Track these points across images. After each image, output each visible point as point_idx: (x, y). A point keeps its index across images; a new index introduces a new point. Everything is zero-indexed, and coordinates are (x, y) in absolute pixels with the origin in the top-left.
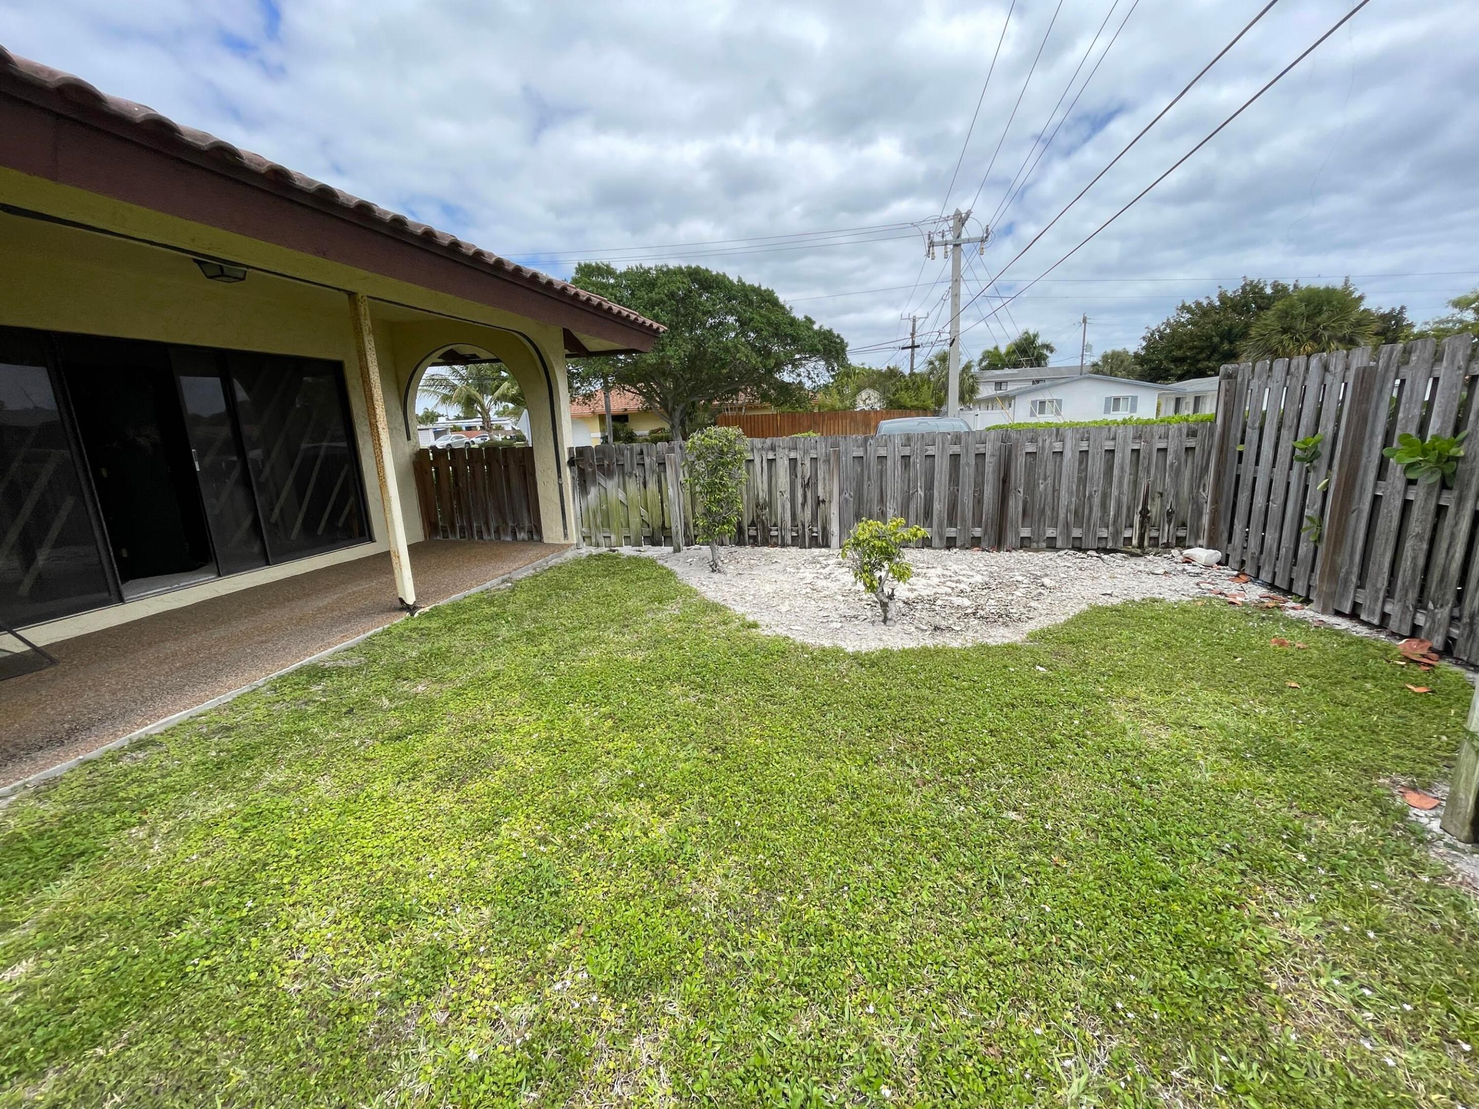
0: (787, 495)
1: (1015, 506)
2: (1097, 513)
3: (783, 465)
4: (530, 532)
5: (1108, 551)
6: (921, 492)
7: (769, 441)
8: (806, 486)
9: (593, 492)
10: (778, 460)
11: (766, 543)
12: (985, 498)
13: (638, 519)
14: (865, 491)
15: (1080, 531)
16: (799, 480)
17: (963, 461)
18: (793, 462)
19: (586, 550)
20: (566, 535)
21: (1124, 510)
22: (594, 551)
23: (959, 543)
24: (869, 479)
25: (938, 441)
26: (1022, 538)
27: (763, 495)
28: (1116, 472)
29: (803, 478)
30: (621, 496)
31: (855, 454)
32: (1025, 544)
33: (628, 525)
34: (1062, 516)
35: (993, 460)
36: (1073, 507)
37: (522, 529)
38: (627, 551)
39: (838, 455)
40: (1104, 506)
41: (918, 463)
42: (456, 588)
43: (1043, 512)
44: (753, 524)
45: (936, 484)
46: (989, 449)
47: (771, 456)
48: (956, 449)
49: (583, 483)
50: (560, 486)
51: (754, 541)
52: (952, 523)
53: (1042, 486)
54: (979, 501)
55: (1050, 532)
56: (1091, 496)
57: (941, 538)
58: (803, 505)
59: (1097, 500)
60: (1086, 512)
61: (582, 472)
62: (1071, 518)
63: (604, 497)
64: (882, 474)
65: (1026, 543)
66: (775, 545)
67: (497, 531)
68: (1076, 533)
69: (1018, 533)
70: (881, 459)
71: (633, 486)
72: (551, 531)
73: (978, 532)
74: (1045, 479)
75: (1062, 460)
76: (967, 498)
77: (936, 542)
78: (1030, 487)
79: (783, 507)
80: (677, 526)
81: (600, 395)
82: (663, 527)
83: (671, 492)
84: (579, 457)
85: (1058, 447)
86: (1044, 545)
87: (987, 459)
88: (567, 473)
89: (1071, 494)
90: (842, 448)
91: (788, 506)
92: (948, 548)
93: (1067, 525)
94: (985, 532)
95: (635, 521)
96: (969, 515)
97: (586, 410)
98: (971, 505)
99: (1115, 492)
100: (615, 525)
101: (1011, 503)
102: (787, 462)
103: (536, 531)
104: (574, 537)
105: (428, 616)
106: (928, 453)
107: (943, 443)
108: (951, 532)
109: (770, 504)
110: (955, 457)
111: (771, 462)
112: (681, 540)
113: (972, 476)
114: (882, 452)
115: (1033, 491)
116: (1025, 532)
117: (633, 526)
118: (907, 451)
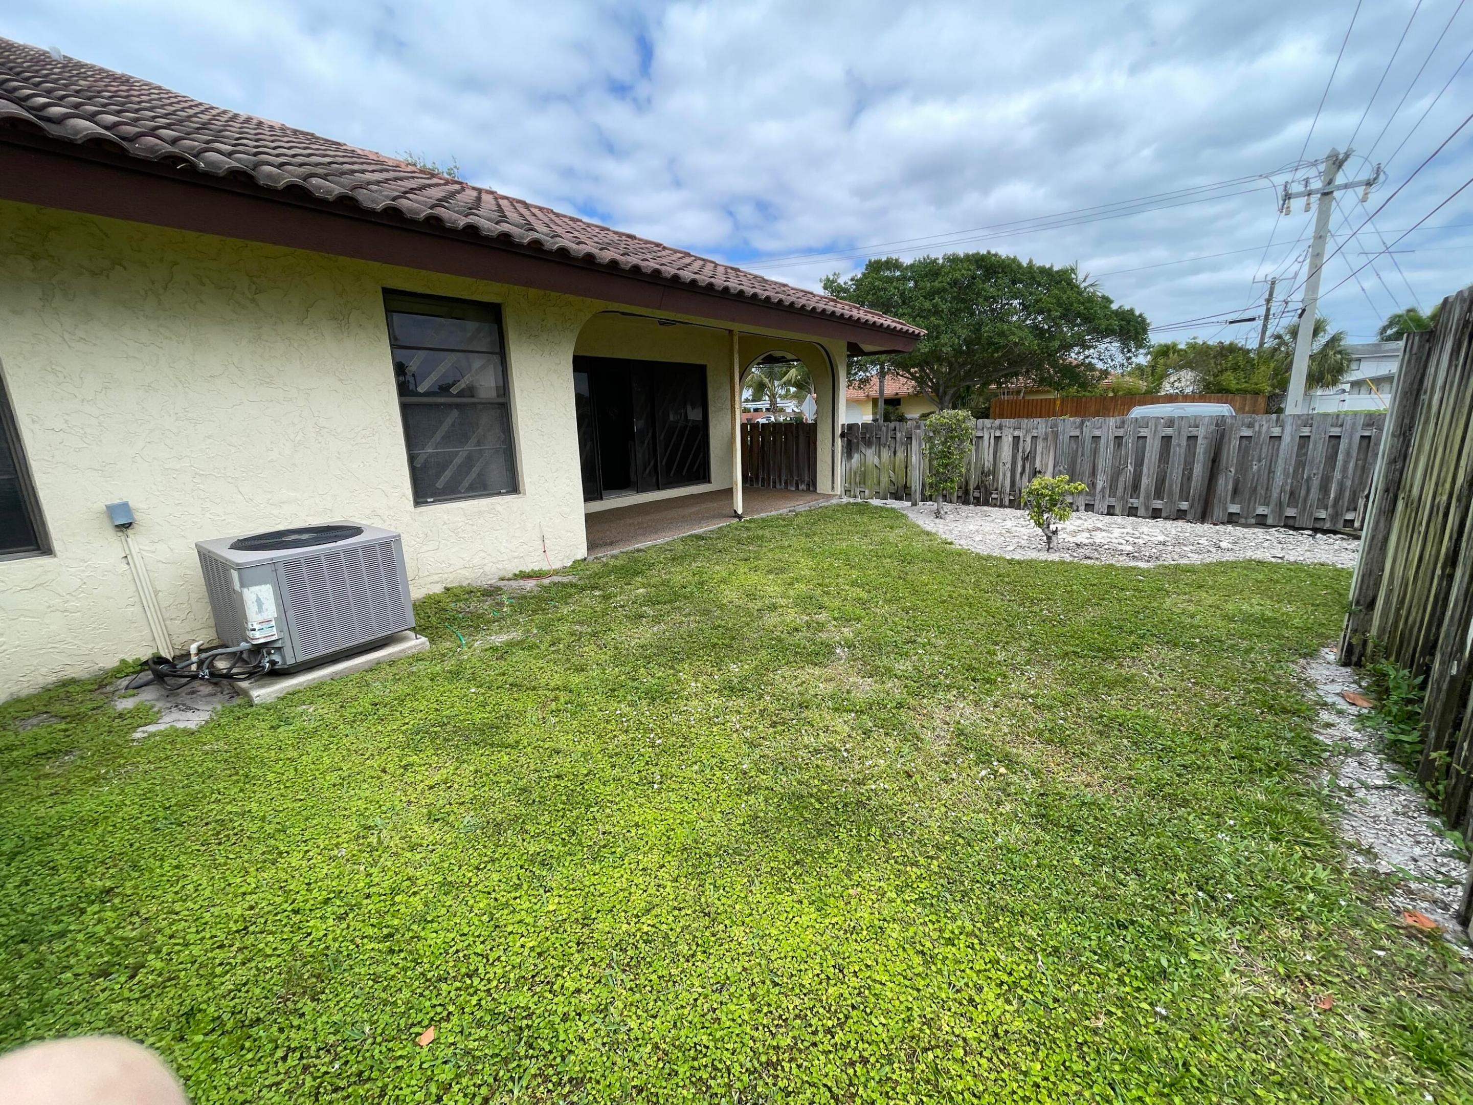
0: (1009, 465)
1: (1225, 484)
2: (1314, 494)
3: (1007, 441)
4: (808, 485)
5: (1325, 532)
6: (1130, 468)
7: (997, 422)
8: (1025, 459)
9: (856, 457)
10: (1004, 438)
11: (986, 503)
12: (1195, 475)
13: (887, 479)
14: (1078, 466)
15: (1295, 510)
16: (1020, 454)
17: (1174, 442)
18: (1016, 439)
19: (845, 500)
20: (833, 488)
21: (1347, 494)
22: (852, 500)
23: (1164, 515)
24: (1083, 455)
25: (1151, 424)
26: (1230, 514)
27: (988, 465)
28: (1340, 457)
29: (1024, 452)
30: (876, 461)
31: (1072, 434)
32: (1232, 519)
33: (879, 483)
34: (1275, 495)
35: (1205, 442)
36: (1288, 488)
37: (803, 482)
38: (876, 502)
39: (1056, 434)
40: (1324, 488)
41: (1130, 444)
42: (762, 511)
43: (1254, 490)
44: (977, 488)
45: (1146, 461)
46: (1201, 432)
47: (998, 434)
48: (1169, 432)
49: (849, 450)
50: (833, 452)
51: (977, 502)
52: (1158, 495)
53: (1255, 467)
54: (1187, 477)
55: (1261, 510)
56: (1309, 478)
57: (1147, 508)
58: (1022, 474)
59: (1316, 483)
60: (1303, 493)
61: (849, 443)
62: (1285, 498)
63: (863, 463)
64: (1095, 452)
65: (1234, 518)
66: (995, 506)
67: (786, 483)
68: (1290, 512)
69: (1226, 509)
70: (1096, 438)
71: (886, 454)
72: (823, 484)
73: (1184, 505)
74: (1260, 461)
75: (1279, 446)
76: (1176, 474)
77: (1142, 511)
78: (1243, 467)
79: (1004, 475)
80: (916, 485)
81: (875, 380)
82: (906, 487)
83: (914, 459)
84: (850, 432)
85: (1276, 431)
86: (1253, 521)
87: (1200, 441)
88: (839, 442)
89: (1287, 475)
90: (1061, 428)
91: (1009, 474)
92: (1154, 517)
93: (1280, 504)
94: (1191, 506)
95: (885, 480)
96: (1176, 489)
97: (861, 394)
98: (1179, 481)
99: (1337, 475)
100: (869, 482)
101: (1221, 481)
102: (1011, 439)
103: (812, 485)
104: (839, 490)
105: (749, 521)
106: (1142, 434)
107: (1156, 427)
108: (1158, 504)
109: (994, 472)
110: (1167, 439)
111: (998, 438)
112: (918, 496)
113: (1183, 456)
114: (1097, 433)
115: (1246, 471)
116: (1234, 508)
117: (882, 485)
118: (1120, 433)
